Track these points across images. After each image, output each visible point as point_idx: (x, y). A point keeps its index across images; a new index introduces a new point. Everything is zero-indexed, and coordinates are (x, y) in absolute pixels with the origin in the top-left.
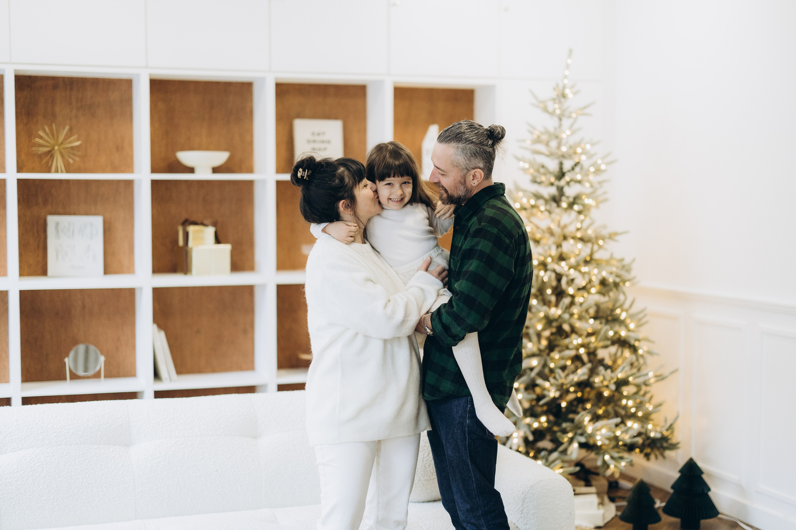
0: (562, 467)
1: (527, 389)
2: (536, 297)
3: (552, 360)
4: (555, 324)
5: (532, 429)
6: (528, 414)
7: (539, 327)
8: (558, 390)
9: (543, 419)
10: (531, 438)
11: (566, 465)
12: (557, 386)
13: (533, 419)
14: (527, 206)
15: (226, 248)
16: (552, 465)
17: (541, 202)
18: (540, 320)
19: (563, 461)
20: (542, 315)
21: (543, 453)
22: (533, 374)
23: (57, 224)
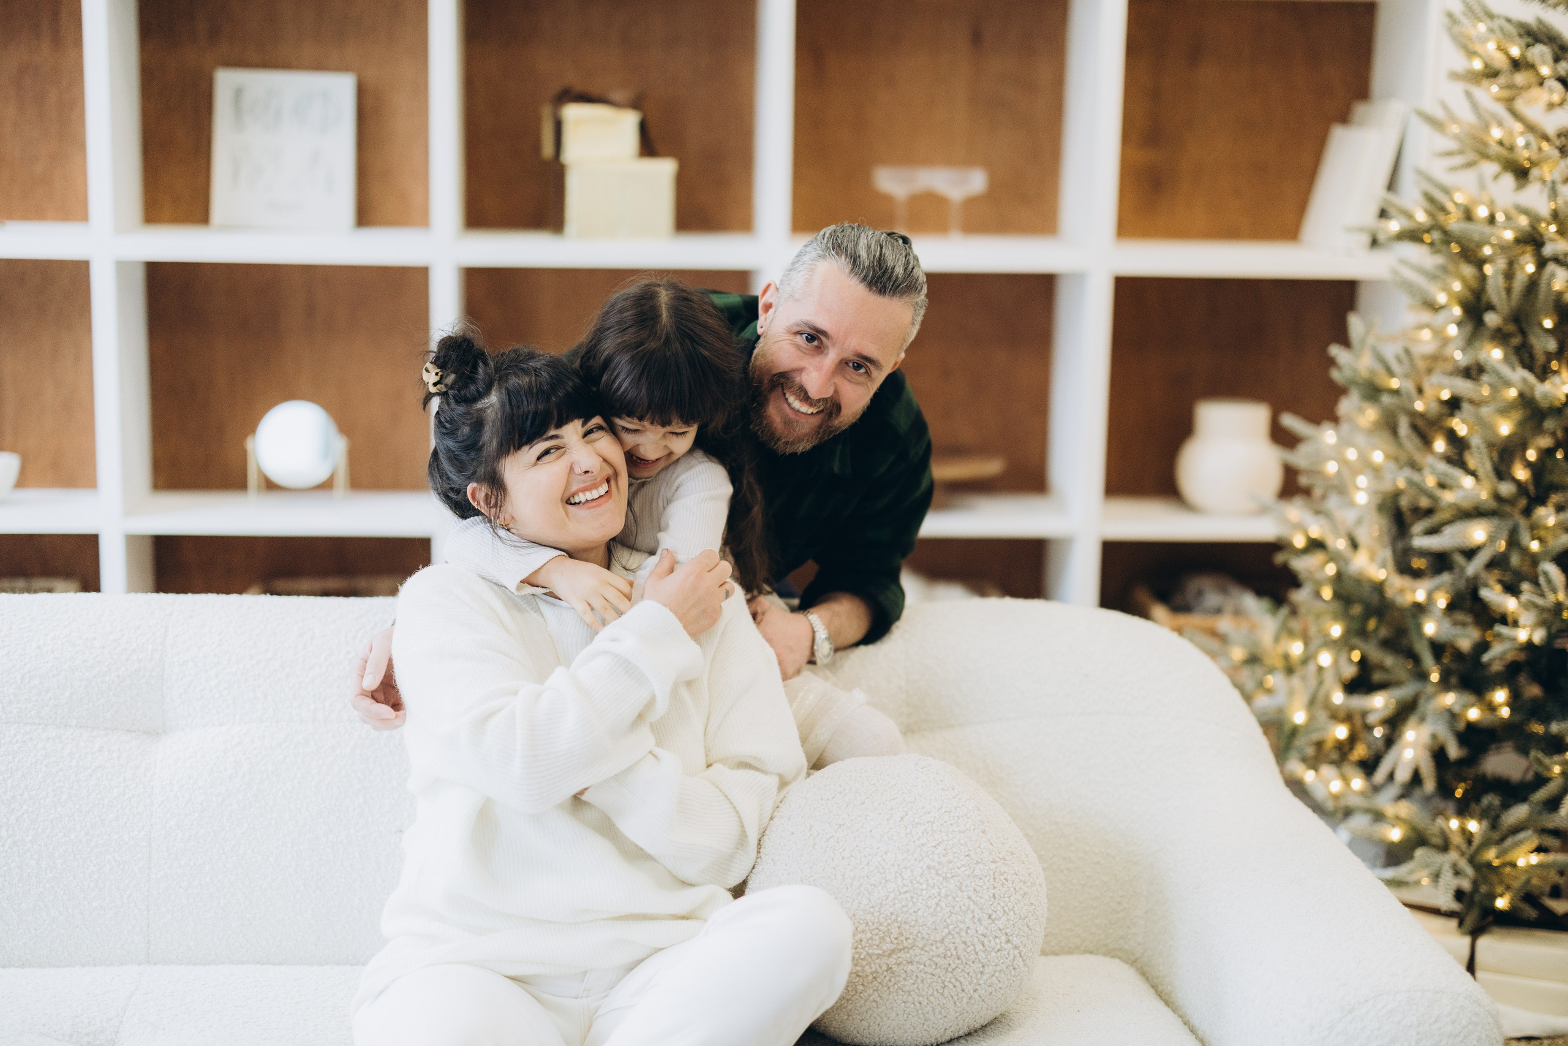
0: (1539, 849)
1: (1451, 607)
2: (1500, 336)
3: (1535, 530)
4: (1549, 424)
5: (1461, 726)
6: (1454, 680)
7: (1505, 428)
8: (1542, 623)
9: (1500, 696)
10: (1454, 751)
11: (1550, 841)
12: (1542, 610)
13: (1469, 698)
14: (1500, 61)
15: (664, 169)
16: (1509, 842)
17: (1540, 53)
18: (1505, 410)
19: (1543, 831)
20: (1513, 393)
21: (1490, 800)
22: (1473, 568)
23: (238, 93)
